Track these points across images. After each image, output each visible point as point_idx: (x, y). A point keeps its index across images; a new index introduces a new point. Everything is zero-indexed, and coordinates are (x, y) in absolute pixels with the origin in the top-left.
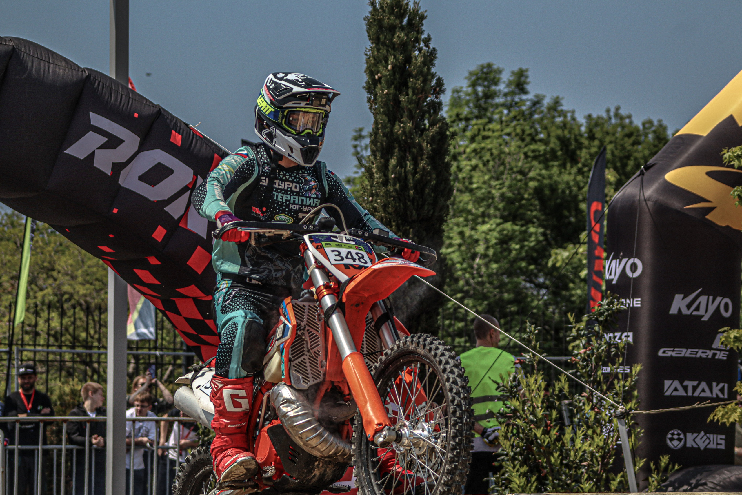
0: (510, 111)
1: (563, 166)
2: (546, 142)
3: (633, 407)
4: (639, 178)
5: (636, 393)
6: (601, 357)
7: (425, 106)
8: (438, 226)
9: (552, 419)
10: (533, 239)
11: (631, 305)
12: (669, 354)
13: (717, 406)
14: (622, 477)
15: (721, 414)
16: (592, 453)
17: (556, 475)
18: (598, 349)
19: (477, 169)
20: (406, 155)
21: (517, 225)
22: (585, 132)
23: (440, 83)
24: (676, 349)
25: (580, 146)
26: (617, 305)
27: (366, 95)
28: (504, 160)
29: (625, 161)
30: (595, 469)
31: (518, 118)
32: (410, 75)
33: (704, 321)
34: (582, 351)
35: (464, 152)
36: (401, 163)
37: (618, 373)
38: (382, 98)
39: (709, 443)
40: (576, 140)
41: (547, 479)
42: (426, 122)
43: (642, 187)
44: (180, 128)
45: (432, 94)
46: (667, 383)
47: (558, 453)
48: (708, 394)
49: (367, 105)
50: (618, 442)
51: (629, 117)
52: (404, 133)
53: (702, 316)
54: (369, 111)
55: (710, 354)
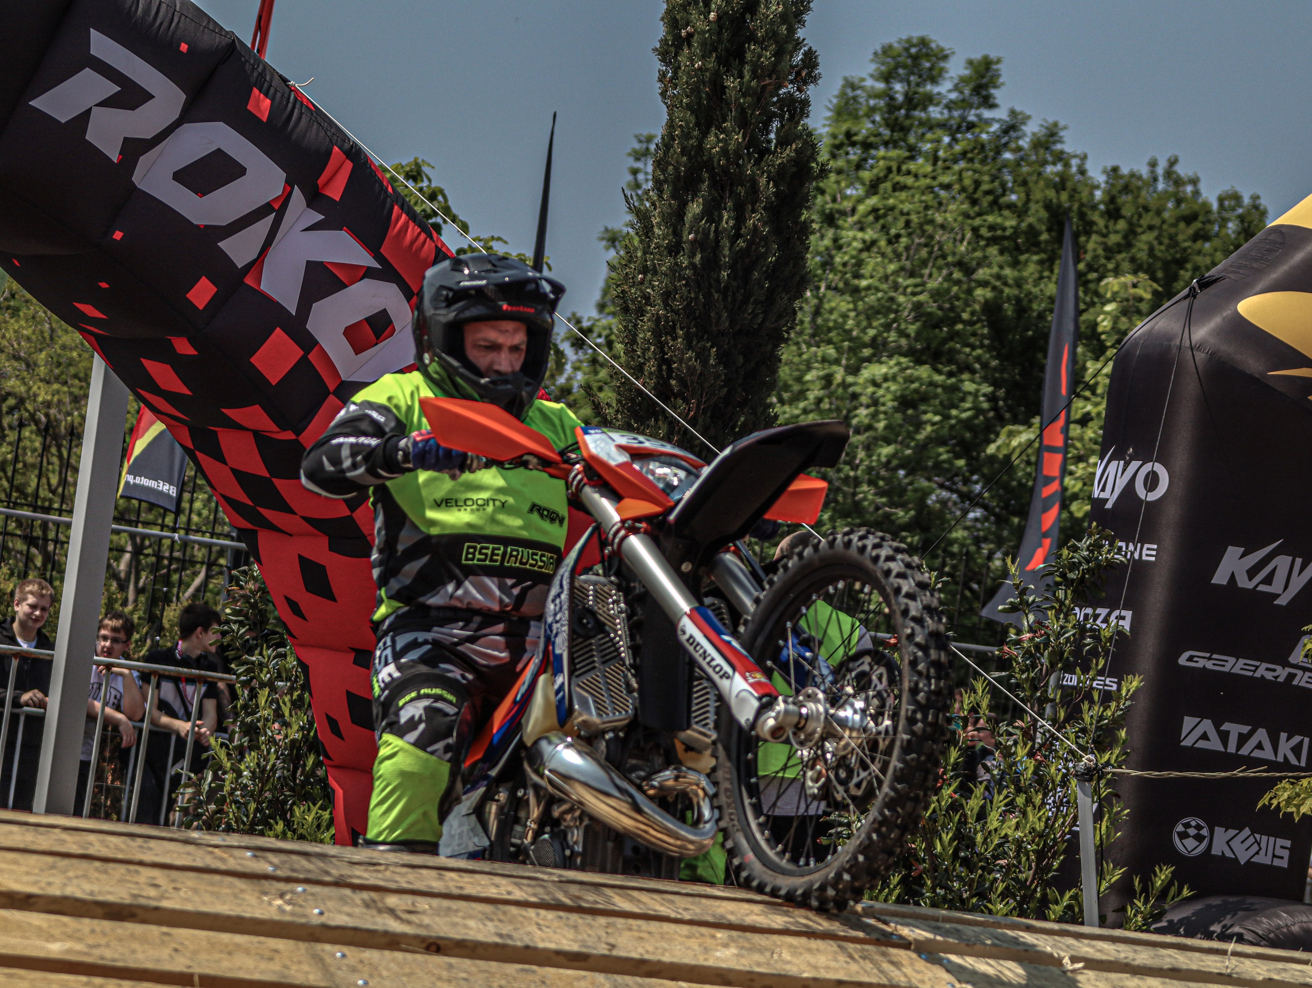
0: (954, 140)
1: (1048, 263)
2: (1020, 212)
3: (1112, 762)
4: (1186, 303)
5: (1123, 734)
6: (1062, 653)
7: (774, 104)
8: (769, 347)
9: (947, 764)
10: (968, 405)
11: (1136, 556)
12: (1201, 663)
13: (1281, 779)
14: (1071, 898)
15: (1286, 795)
16: (1019, 843)
17: (942, 879)
18: (1059, 635)
19: (875, 249)
20: (722, 197)
21: (939, 372)
22: (1101, 202)
23: (811, 61)
24: (1214, 656)
25: (1088, 228)
26: (1109, 552)
27: (658, 66)
28: (931, 237)
29: (1174, 267)
30: (1022, 876)
31: (969, 155)
32: (752, 38)
33: (1279, 606)
34: (1027, 636)
35: (854, 211)
36: (711, 212)
37: (1092, 688)
38: (690, 77)
39: (1257, 853)
40: (1082, 215)
41: (923, 885)
42: (772, 136)
43: (1189, 320)
44: (271, 86)
45: (791, 82)
46: (1189, 722)
47: (950, 835)
48: (1267, 754)
49: (658, 87)
50: (1075, 828)
51: (1194, 181)
52: (725, 152)
53: (1277, 596)
54: (659, 98)
55: (1282, 673)
